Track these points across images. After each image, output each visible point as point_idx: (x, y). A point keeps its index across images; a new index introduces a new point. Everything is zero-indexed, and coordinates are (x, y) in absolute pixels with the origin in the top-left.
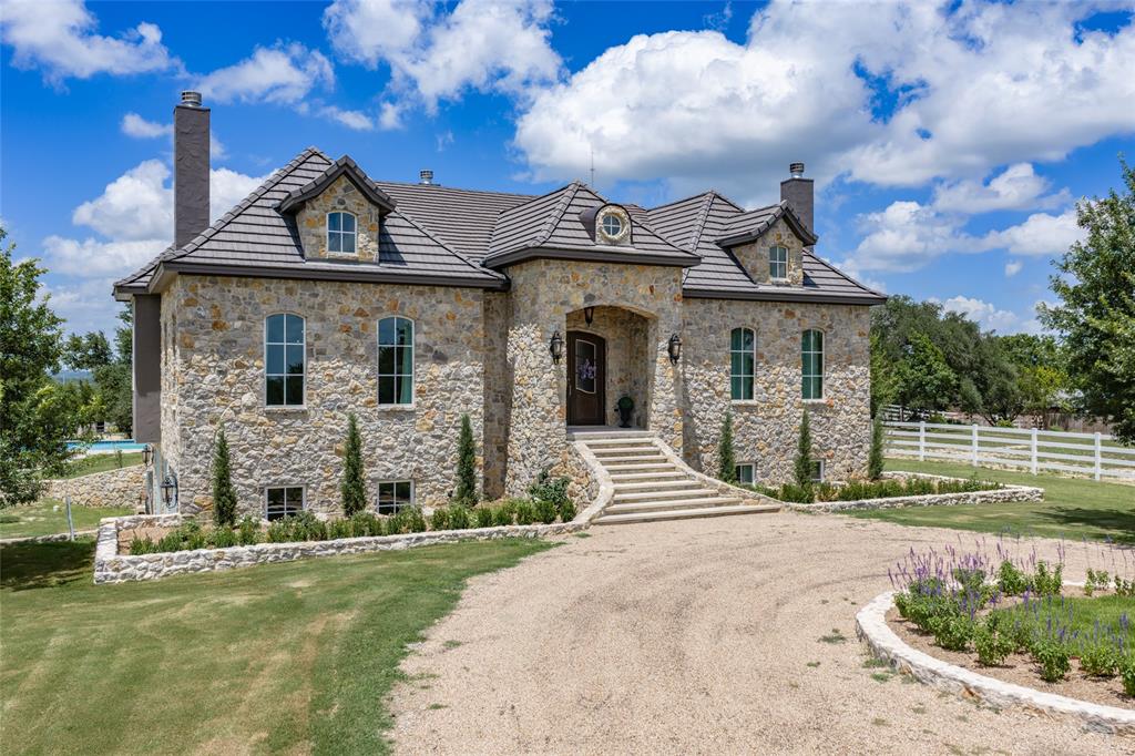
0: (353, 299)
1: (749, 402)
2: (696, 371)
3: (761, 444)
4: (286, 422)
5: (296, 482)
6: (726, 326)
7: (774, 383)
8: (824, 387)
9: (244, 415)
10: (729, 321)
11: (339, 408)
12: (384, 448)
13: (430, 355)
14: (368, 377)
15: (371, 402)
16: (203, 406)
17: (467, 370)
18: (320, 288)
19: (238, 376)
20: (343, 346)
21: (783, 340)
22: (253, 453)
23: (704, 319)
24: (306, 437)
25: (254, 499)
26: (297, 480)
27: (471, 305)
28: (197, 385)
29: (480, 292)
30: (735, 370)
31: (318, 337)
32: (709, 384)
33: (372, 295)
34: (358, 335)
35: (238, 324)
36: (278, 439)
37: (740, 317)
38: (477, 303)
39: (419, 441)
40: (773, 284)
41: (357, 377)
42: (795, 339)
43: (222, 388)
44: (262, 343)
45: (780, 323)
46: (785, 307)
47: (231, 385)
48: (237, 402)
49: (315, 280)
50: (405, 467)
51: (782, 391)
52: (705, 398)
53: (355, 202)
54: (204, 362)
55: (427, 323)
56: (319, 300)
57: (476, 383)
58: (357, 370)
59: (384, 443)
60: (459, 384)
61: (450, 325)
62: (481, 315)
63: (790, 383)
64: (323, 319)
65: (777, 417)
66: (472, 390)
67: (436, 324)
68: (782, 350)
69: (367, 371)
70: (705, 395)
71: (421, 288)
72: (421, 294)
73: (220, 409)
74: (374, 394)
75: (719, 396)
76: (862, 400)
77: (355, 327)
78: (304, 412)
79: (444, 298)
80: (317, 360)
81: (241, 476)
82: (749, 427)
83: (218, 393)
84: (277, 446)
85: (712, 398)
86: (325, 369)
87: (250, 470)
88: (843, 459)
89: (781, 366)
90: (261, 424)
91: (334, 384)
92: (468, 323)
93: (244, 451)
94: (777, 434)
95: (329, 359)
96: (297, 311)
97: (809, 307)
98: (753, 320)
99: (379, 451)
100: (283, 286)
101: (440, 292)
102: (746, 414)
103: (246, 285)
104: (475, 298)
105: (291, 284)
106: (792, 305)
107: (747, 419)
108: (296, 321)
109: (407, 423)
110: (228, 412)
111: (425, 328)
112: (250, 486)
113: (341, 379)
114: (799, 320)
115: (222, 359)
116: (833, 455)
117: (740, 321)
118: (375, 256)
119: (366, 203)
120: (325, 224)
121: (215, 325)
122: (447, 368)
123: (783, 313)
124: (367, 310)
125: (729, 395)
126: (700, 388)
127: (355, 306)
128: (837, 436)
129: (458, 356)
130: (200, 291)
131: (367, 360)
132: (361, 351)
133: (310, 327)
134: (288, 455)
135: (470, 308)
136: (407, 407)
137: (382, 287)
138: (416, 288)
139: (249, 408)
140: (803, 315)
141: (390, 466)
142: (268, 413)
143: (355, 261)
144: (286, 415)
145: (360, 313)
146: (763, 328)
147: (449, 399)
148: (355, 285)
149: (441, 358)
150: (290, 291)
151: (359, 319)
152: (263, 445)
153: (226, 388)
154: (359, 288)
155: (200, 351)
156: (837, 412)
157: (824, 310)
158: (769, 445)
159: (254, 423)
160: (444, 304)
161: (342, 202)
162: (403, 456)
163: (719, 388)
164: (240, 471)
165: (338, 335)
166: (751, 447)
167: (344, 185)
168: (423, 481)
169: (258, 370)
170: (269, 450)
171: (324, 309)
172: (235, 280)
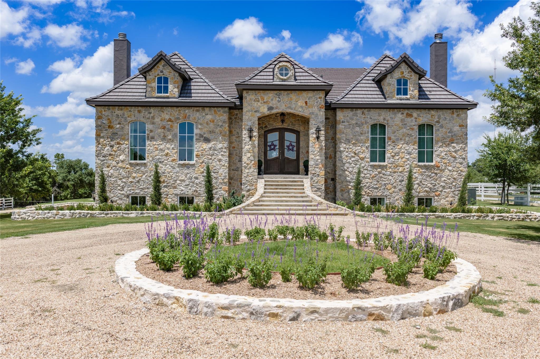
0: (167, 114)
1: (382, 164)
2: (347, 147)
3: (389, 186)
4: (138, 168)
5: (142, 194)
6: (366, 123)
7: (398, 153)
8: (434, 156)
9: (120, 164)
10: (369, 120)
11: (160, 162)
12: (180, 180)
13: (202, 139)
14: (173, 149)
15: (174, 160)
16: (104, 160)
17: (220, 146)
18: (152, 110)
19: (118, 148)
20: (162, 135)
21: (405, 130)
22: (124, 180)
23: (352, 119)
24: (146, 174)
25: (124, 200)
26: (142, 193)
27: (222, 115)
28: (102, 151)
29: (227, 109)
30: (373, 145)
31: (151, 131)
32: (355, 154)
33: (175, 112)
34: (169, 130)
35: (118, 126)
36: (134, 175)
37: (376, 118)
38: (225, 114)
39: (197, 178)
40: (398, 99)
41: (168, 149)
42: (413, 129)
43: (112, 153)
44: (128, 134)
45: (402, 120)
46: (406, 111)
47: (115, 152)
48: (118, 159)
49: (150, 106)
50: (190, 189)
51: (404, 157)
52: (353, 161)
53: (168, 72)
54: (105, 142)
55: (201, 124)
56: (152, 115)
57: (224, 152)
58: (168, 146)
59: (180, 178)
60: (216, 152)
61: (212, 125)
62: (227, 120)
63: (410, 154)
64: (153, 123)
65: (400, 172)
66: (222, 155)
67: (205, 125)
68: (403, 135)
69: (173, 146)
70: (353, 159)
71: (198, 108)
72: (198, 111)
73: (111, 162)
74: (176, 156)
75: (362, 160)
76: (461, 163)
77: (167, 127)
78: (145, 164)
79: (209, 113)
80: (151, 141)
81: (119, 190)
82: (381, 177)
83: (110, 155)
84: (134, 178)
85: (357, 161)
86: (154, 145)
87: (123, 187)
88: (447, 197)
89: (403, 144)
90: (127, 168)
91: (158, 152)
92: (220, 124)
93: (120, 179)
94: (400, 181)
95: (156, 141)
96: (143, 120)
97: (423, 111)
98: (384, 119)
99: (178, 182)
100: (137, 109)
101: (207, 110)
102: (379, 170)
103: (121, 110)
104: (224, 112)
105: (140, 108)
106: (411, 110)
107: (380, 173)
108: (143, 125)
109: (191, 170)
110: (114, 163)
111: (200, 127)
112: (123, 194)
113: (161, 150)
114: (416, 118)
115: (112, 141)
116: (439, 195)
117: (375, 120)
118: (177, 94)
119: (172, 71)
120: (155, 82)
121: (109, 127)
122: (210, 145)
123: (405, 115)
124: (173, 119)
125: (369, 160)
126: (350, 155)
127: (167, 117)
128: (442, 184)
129: (216, 139)
130: (103, 113)
131: (173, 141)
132: (170, 137)
133: (148, 127)
134: (138, 182)
135: (221, 117)
136: (191, 162)
137: (180, 108)
138: (196, 109)
139: (122, 161)
140: (419, 115)
141: (183, 189)
142: (130, 164)
143: (168, 97)
144: (137, 164)
145: (170, 120)
146: (391, 122)
147: (211, 159)
148: (167, 108)
149: (207, 140)
150: (139, 112)
151: (169, 123)
152: (128, 177)
153: (113, 153)
154: (169, 109)
155: (103, 137)
156: (443, 170)
157: (433, 112)
158: (395, 187)
159: (124, 168)
160: (209, 115)
161: (162, 72)
162: (189, 185)
163: (361, 156)
164: (119, 188)
165: (160, 130)
166: (383, 188)
167: (163, 64)
168: (198, 196)
169: (126, 145)
170: (130, 180)
171: (154, 119)
172: (117, 108)
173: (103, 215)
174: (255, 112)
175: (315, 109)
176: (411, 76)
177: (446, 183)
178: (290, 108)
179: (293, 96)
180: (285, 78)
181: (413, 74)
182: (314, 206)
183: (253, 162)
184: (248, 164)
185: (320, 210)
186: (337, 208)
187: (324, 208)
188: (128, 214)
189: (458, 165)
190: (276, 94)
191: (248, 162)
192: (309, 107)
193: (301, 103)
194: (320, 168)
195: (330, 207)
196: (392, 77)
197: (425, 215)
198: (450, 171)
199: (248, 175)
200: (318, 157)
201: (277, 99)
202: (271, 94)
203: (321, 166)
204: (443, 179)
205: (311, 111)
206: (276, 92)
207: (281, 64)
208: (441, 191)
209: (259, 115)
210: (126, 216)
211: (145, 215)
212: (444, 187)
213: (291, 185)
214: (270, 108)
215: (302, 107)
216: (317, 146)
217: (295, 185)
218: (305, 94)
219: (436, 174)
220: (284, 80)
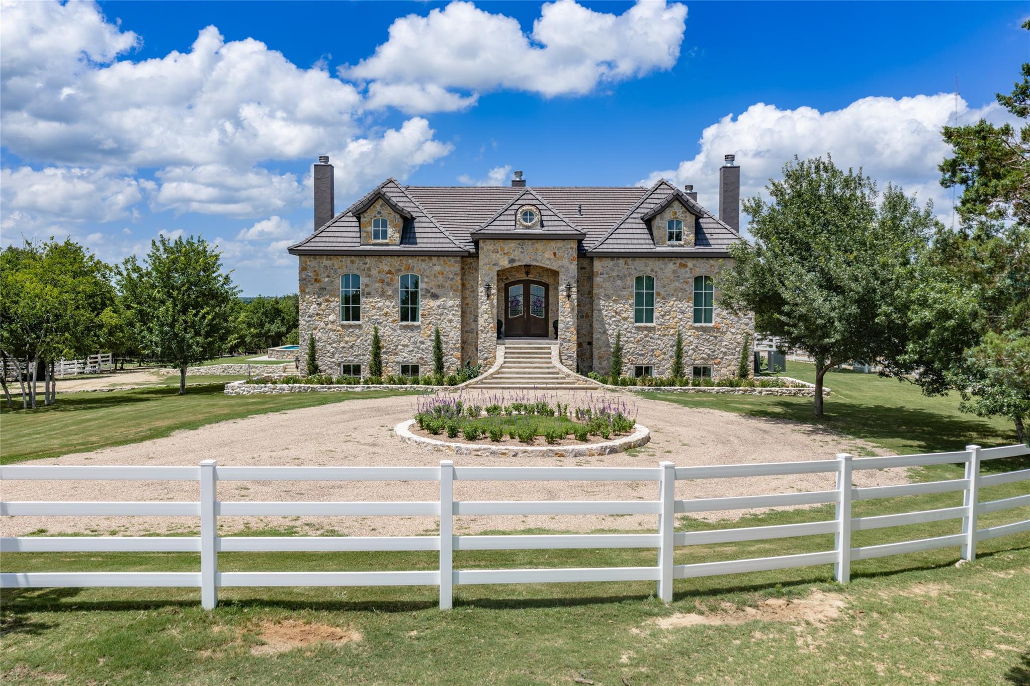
0: (386, 264)
1: (649, 325)
2: (607, 304)
3: (657, 352)
4: (351, 330)
5: (356, 361)
6: (630, 275)
7: (669, 312)
8: (714, 315)
9: (330, 326)
10: (633, 272)
11: (378, 323)
12: (402, 345)
13: (429, 295)
14: (393, 307)
15: (395, 320)
16: (310, 321)
17: (451, 303)
18: (368, 260)
19: (327, 306)
20: (380, 290)
21: (677, 284)
22: (334, 345)
23: (613, 270)
24: (361, 338)
25: (335, 369)
26: (356, 360)
27: (453, 266)
28: (307, 310)
29: (459, 259)
30: (639, 302)
31: (367, 286)
32: (616, 313)
33: (396, 262)
34: (388, 284)
35: (326, 279)
36: (347, 339)
37: (642, 269)
38: (457, 265)
39: (422, 343)
40: (669, 246)
41: (388, 307)
42: (687, 283)
43: (319, 312)
44: (339, 289)
45: (674, 272)
46: (679, 261)
47: (324, 311)
48: (326, 320)
49: (365, 256)
50: (415, 356)
51: (676, 317)
52: (613, 321)
53: (387, 213)
54: (311, 299)
55: (427, 277)
56: (368, 266)
57: (456, 311)
58: (388, 303)
59: (402, 343)
60: (446, 311)
61: (440, 278)
62: (459, 272)
63: (683, 312)
64: (369, 276)
65: (672, 335)
66: (453, 315)
67: (432, 277)
68: (675, 290)
69: (393, 304)
70: (613, 319)
71: (423, 258)
72: (423, 261)
73: (318, 323)
74: (397, 316)
75: (624, 320)
76: (747, 325)
77: (386, 280)
78: (360, 325)
79: (437, 263)
80: (367, 298)
81: (329, 357)
82: (648, 341)
83: (317, 314)
84: (347, 342)
85: (619, 321)
86: (370, 302)
87: (333, 354)
88: (729, 365)
89: (675, 301)
90: (338, 331)
91: (374, 311)
92: (451, 276)
93: (330, 344)
94: (671, 346)
95: (374, 297)
96: (356, 272)
97: (700, 260)
98: (652, 270)
99: (400, 347)
100: (349, 259)
101: (435, 259)
102: (646, 332)
103: (330, 259)
104: (456, 262)
105: (353, 258)
106: (686, 260)
107: (646, 336)
108: (356, 278)
109: (416, 332)
110: (322, 324)
111: (426, 280)
112: (333, 362)
113: (379, 308)
114: (691, 269)
115: (319, 297)
116: (719, 363)
117: (641, 271)
118: (398, 241)
119: (392, 212)
120: (371, 225)
121: (316, 280)
122: (439, 302)
123: (678, 265)
124: (393, 270)
125: (633, 320)
126: (609, 315)
127: (386, 268)
128: (723, 349)
129: (445, 295)
130: (308, 263)
131: (393, 298)
132: (390, 293)
133: (363, 280)
134: (352, 347)
135: (452, 268)
136: (416, 323)
137: (401, 258)
138: (421, 258)
139: (332, 323)
140: (694, 266)
141: (406, 355)
142: (342, 325)
143: (387, 245)
144: (351, 326)
145: (389, 272)
146: (660, 274)
147: (440, 319)
148: (386, 258)
149: (435, 296)
150: (352, 262)
151: (389, 275)
152: (340, 342)
153: (321, 312)
154: (389, 259)
155: (308, 293)
156: (724, 333)
157: (712, 262)
158: (665, 354)
159: (335, 330)
160: (437, 266)
161: (379, 213)
162: (413, 351)
163: (624, 315)
164: (328, 354)
165: (377, 285)
166: (650, 354)
167: (381, 203)
168: (425, 365)
169: (337, 303)
170: (342, 344)
171: (370, 271)
172: (325, 257)
173: (325, 390)
174: (494, 265)
175: (566, 262)
176: (686, 217)
177: (728, 349)
178: (535, 260)
179: (539, 245)
180: (529, 224)
181: (688, 214)
182: (562, 378)
183: (491, 325)
184: (485, 328)
185: (568, 383)
186: (586, 381)
187: (571, 381)
188: (353, 388)
189: (743, 326)
190: (519, 244)
191: (486, 325)
192: (558, 259)
193: (548, 254)
194: (571, 332)
195: (578, 380)
196: (662, 219)
197: (683, 390)
198: (733, 333)
199: (485, 341)
200: (568, 319)
201: (520, 250)
202: (513, 244)
203: (572, 329)
204: (724, 343)
205: (560, 264)
206: (518, 241)
207: (524, 208)
208: (722, 358)
209: (498, 268)
210: (351, 390)
211: (372, 389)
212: (725, 354)
213: (536, 353)
214: (512, 261)
215: (549, 259)
216: (568, 306)
217: (541, 353)
218: (553, 244)
219: (716, 337)
220: (528, 228)
